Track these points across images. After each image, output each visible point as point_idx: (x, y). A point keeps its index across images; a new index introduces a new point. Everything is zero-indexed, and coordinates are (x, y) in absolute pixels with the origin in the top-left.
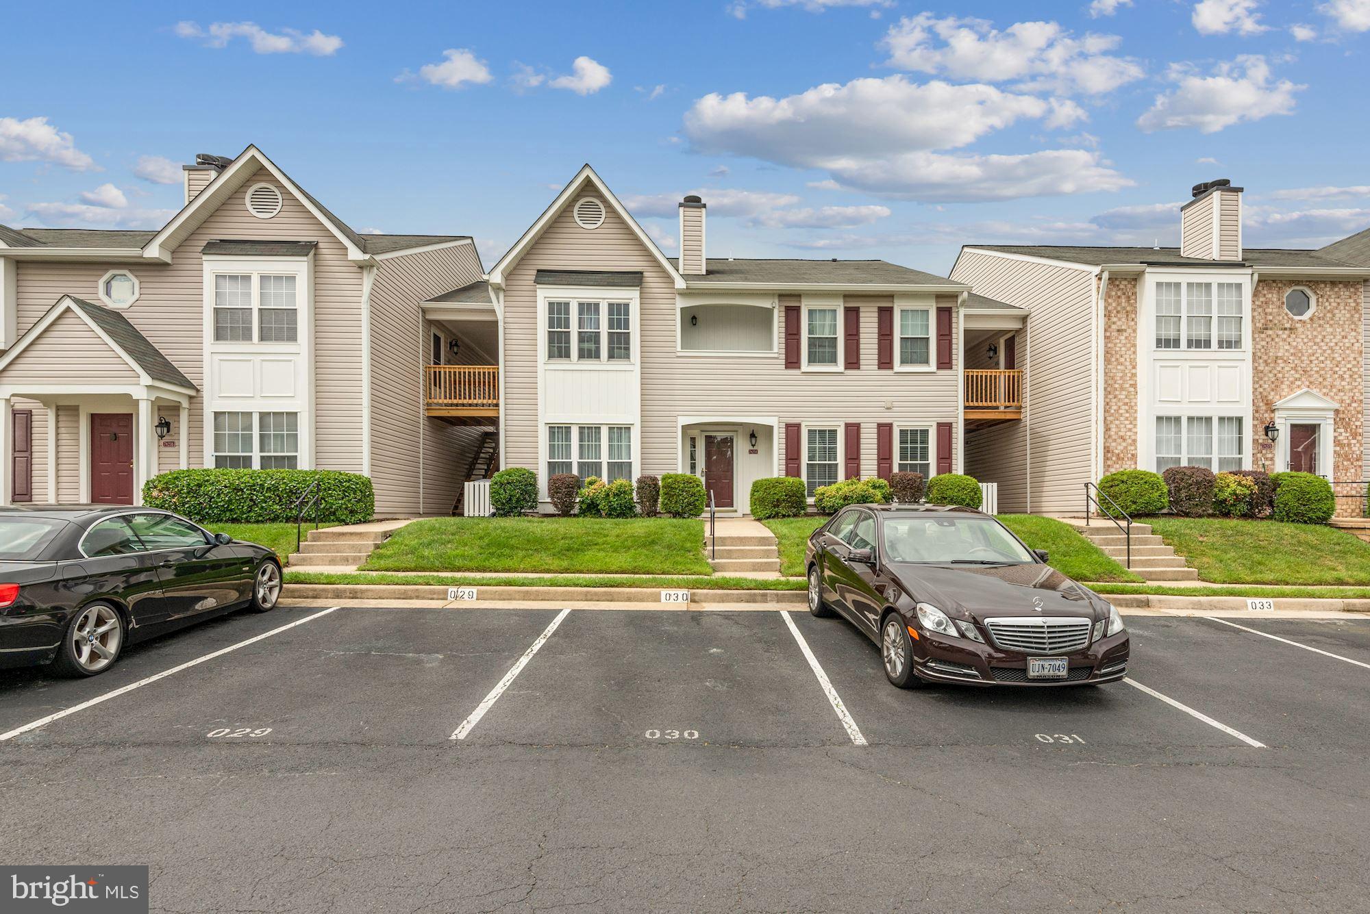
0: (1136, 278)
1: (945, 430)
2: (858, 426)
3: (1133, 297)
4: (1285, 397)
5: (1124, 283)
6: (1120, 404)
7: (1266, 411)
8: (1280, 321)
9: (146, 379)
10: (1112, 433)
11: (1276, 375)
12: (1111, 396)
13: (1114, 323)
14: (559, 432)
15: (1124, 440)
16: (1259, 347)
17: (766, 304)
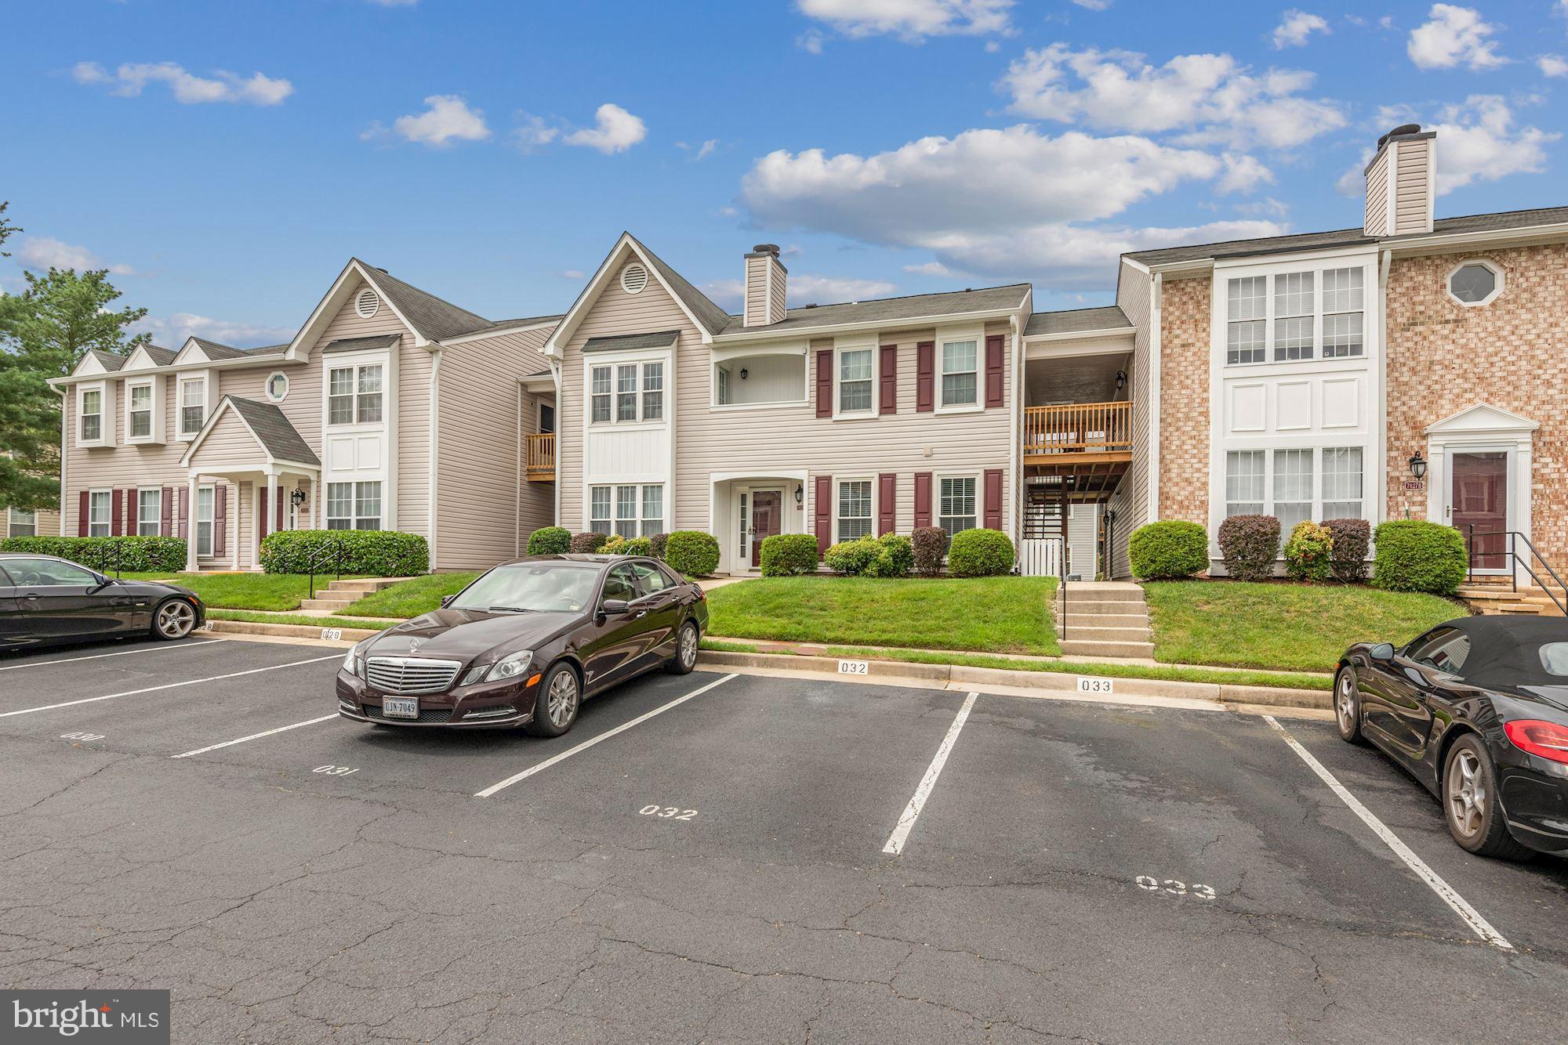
0: (1206, 279)
1: (994, 478)
2: (893, 477)
3: (1205, 302)
4: (1446, 416)
5: (1191, 284)
6: (1184, 438)
7: (1413, 438)
8: (1437, 312)
9: (271, 459)
10: (1173, 475)
11: (1429, 387)
12: (1171, 429)
13: (1177, 337)
14: (600, 492)
15: (1190, 483)
16: (1402, 350)
17: (797, 351)
